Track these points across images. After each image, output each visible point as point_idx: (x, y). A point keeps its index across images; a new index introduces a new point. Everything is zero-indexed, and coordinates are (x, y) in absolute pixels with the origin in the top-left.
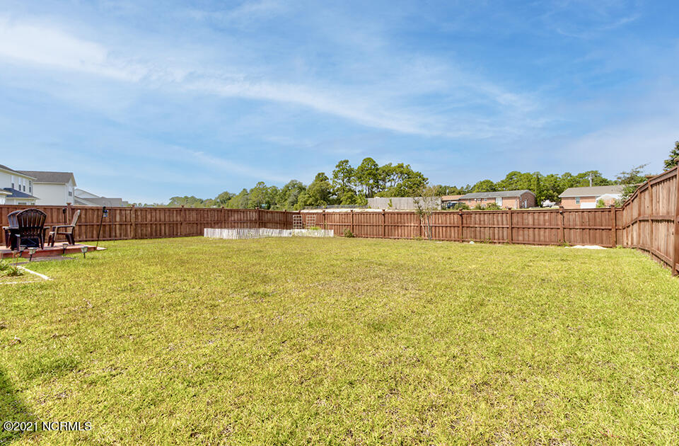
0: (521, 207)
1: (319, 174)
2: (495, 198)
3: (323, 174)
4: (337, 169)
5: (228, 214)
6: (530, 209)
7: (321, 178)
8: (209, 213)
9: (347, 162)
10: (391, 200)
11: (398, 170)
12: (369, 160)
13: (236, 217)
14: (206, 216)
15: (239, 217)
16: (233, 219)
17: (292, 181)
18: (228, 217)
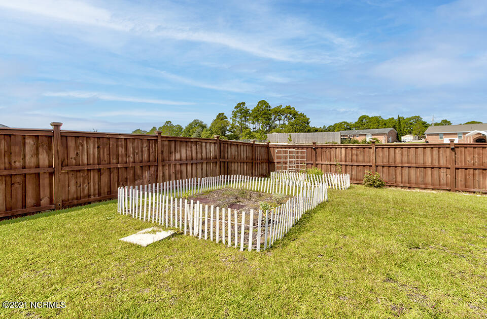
0: (388, 142)
1: (220, 114)
2: (366, 135)
3: (223, 114)
4: (236, 110)
5: (170, 146)
6: (395, 143)
7: (221, 117)
8: (130, 146)
9: (244, 104)
10: (290, 135)
11: (286, 111)
12: (263, 103)
13: (183, 153)
14: (121, 151)
15: (189, 153)
16: (178, 156)
17: (195, 120)
18: (171, 153)
